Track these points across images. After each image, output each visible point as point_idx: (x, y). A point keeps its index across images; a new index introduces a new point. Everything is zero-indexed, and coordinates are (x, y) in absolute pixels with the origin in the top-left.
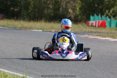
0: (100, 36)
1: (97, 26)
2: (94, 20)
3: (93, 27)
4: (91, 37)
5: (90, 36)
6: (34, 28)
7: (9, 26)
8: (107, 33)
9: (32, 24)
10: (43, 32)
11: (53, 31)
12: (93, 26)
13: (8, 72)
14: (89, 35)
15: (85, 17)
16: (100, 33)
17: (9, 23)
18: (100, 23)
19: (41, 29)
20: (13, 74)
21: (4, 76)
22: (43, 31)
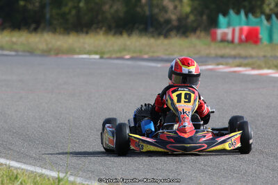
0: (245, 65)
1: (236, 40)
2: (229, 25)
3: (226, 44)
4: (222, 69)
5: (221, 66)
6: (78, 50)
7: (15, 47)
8: (265, 56)
9: (71, 40)
10: (102, 61)
11: (128, 57)
12: (228, 41)
13: (19, 168)
14: (218, 65)
15: (205, 17)
16: (246, 57)
17: (14, 39)
18: (245, 33)
19: (96, 53)
20: (32, 172)
21: (10, 179)
22: (101, 58)
